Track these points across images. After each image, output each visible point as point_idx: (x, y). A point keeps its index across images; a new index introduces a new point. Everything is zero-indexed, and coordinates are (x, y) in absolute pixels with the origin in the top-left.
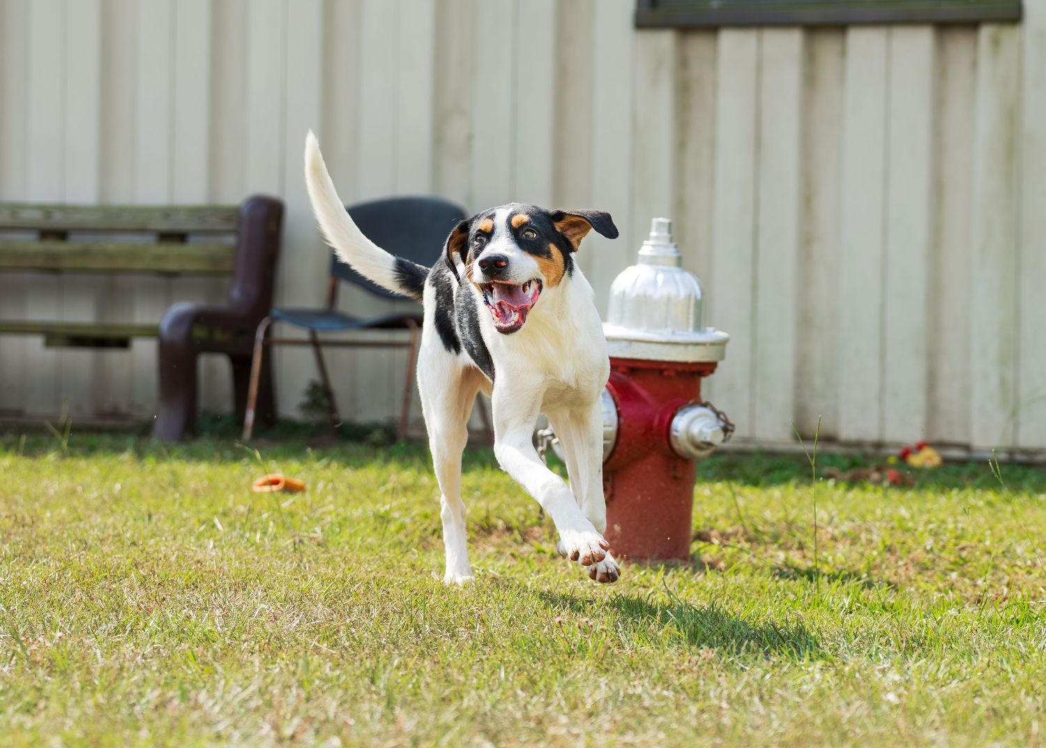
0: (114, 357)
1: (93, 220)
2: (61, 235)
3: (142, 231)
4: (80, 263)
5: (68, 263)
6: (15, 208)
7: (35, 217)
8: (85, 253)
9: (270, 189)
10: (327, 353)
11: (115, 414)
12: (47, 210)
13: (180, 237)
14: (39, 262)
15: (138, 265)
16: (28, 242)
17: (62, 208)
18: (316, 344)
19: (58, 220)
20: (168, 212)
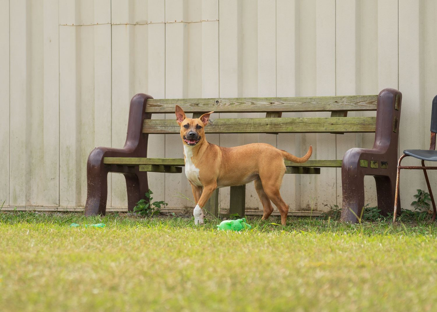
1: (296, 105)
2: (278, 114)
4: (290, 129)
7: (265, 105)
8: (292, 123)
13: (344, 113)
18: (424, 168)
19: (277, 106)
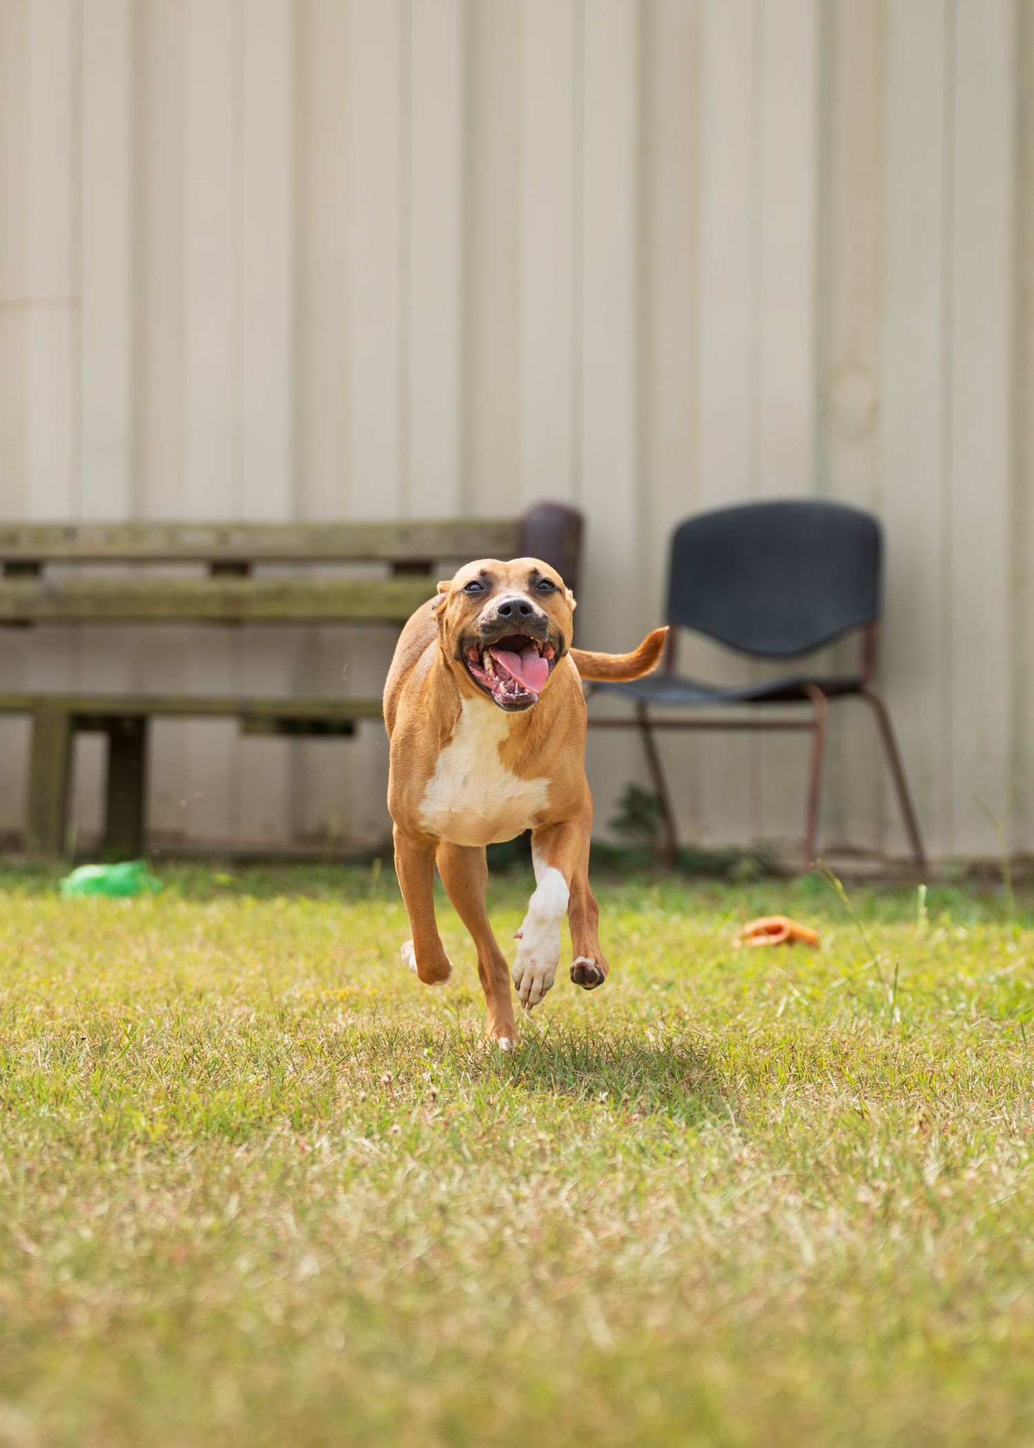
0: (321, 750)
2: (240, 568)
3: (367, 558)
4: (275, 609)
5: (257, 610)
6: (173, 530)
7: (204, 542)
8: (281, 594)
9: (560, 493)
10: (663, 739)
11: (321, 836)
12: (222, 533)
13: (423, 568)
14: (215, 610)
15: (364, 611)
16: (193, 578)
17: (244, 528)
18: (643, 725)
19: (238, 547)
20: (405, 531)
